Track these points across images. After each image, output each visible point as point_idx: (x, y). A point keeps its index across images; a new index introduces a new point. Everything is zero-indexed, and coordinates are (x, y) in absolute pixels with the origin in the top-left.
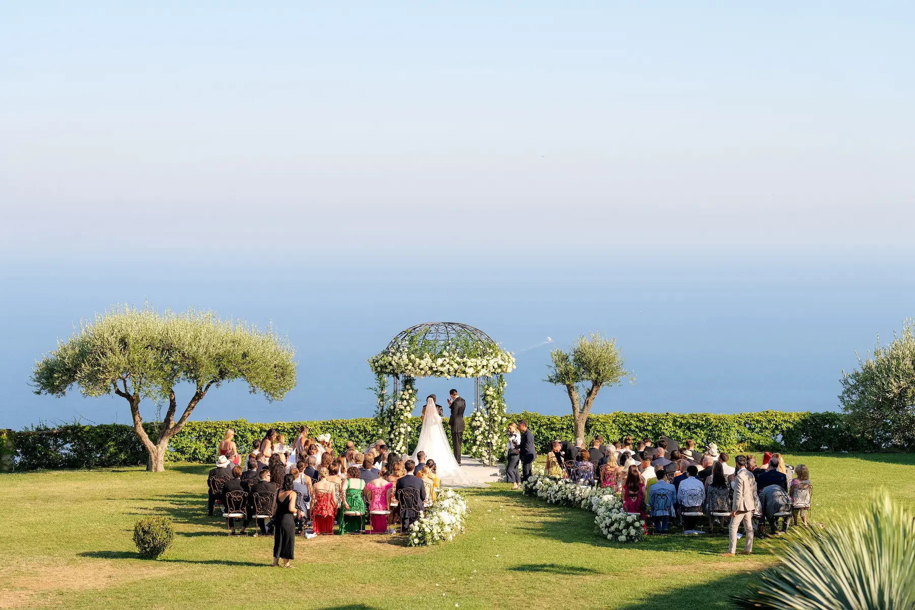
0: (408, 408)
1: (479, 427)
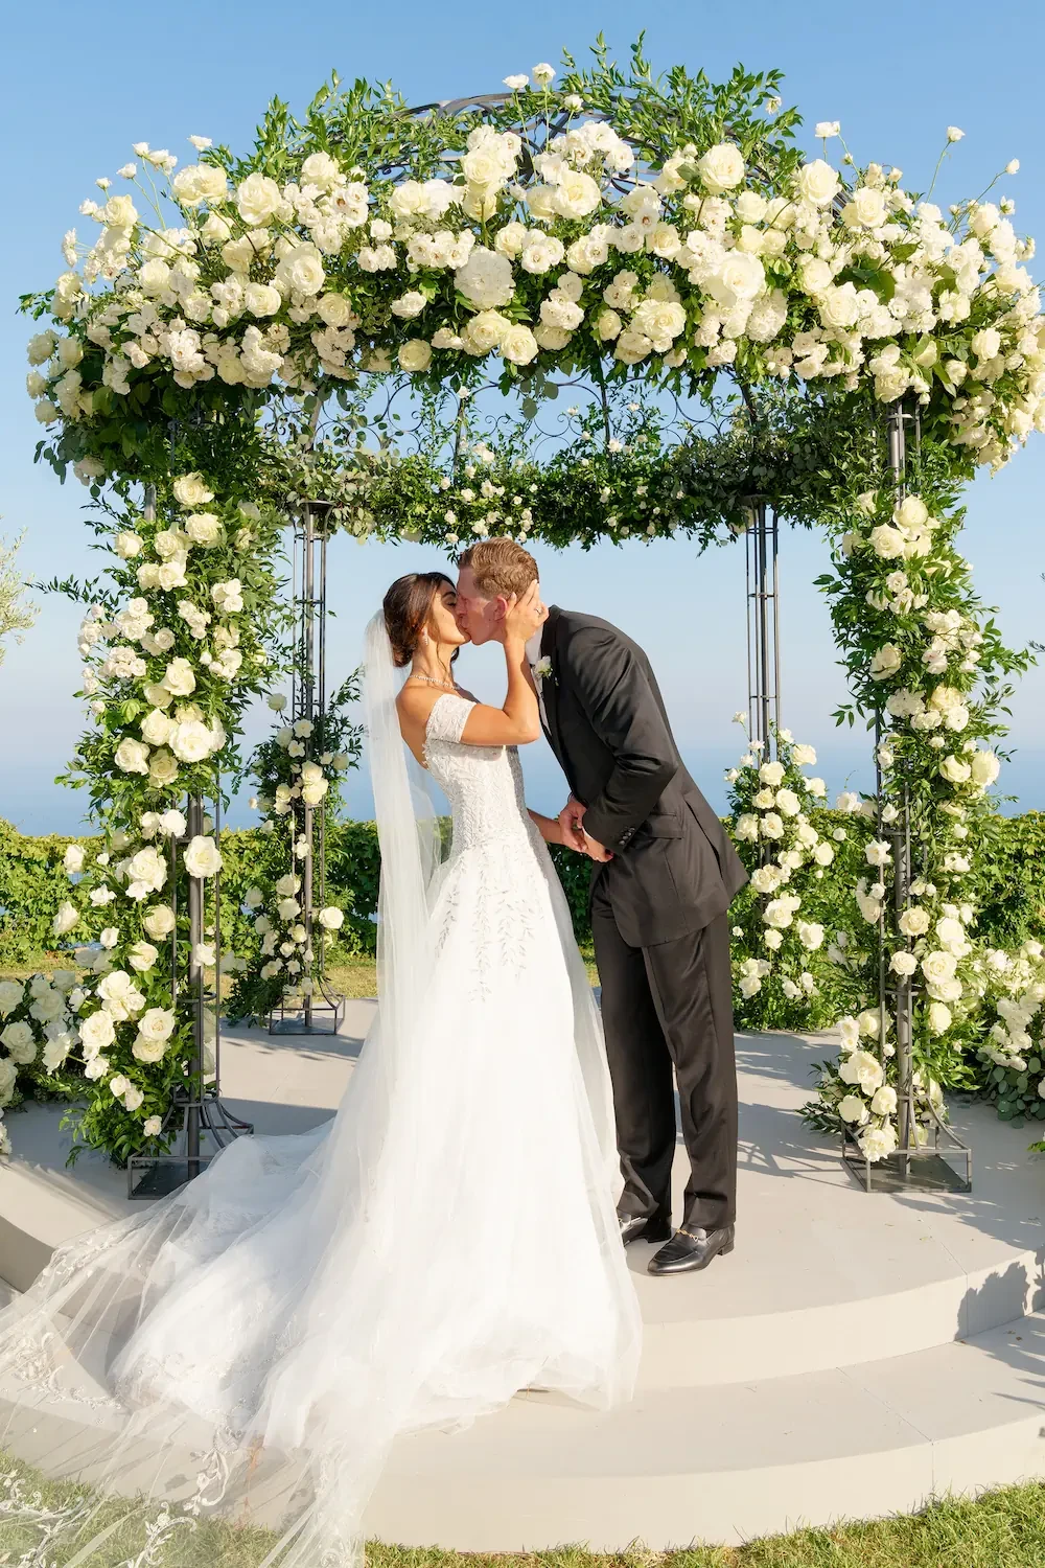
0: (180, 678)
1: (775, 847)
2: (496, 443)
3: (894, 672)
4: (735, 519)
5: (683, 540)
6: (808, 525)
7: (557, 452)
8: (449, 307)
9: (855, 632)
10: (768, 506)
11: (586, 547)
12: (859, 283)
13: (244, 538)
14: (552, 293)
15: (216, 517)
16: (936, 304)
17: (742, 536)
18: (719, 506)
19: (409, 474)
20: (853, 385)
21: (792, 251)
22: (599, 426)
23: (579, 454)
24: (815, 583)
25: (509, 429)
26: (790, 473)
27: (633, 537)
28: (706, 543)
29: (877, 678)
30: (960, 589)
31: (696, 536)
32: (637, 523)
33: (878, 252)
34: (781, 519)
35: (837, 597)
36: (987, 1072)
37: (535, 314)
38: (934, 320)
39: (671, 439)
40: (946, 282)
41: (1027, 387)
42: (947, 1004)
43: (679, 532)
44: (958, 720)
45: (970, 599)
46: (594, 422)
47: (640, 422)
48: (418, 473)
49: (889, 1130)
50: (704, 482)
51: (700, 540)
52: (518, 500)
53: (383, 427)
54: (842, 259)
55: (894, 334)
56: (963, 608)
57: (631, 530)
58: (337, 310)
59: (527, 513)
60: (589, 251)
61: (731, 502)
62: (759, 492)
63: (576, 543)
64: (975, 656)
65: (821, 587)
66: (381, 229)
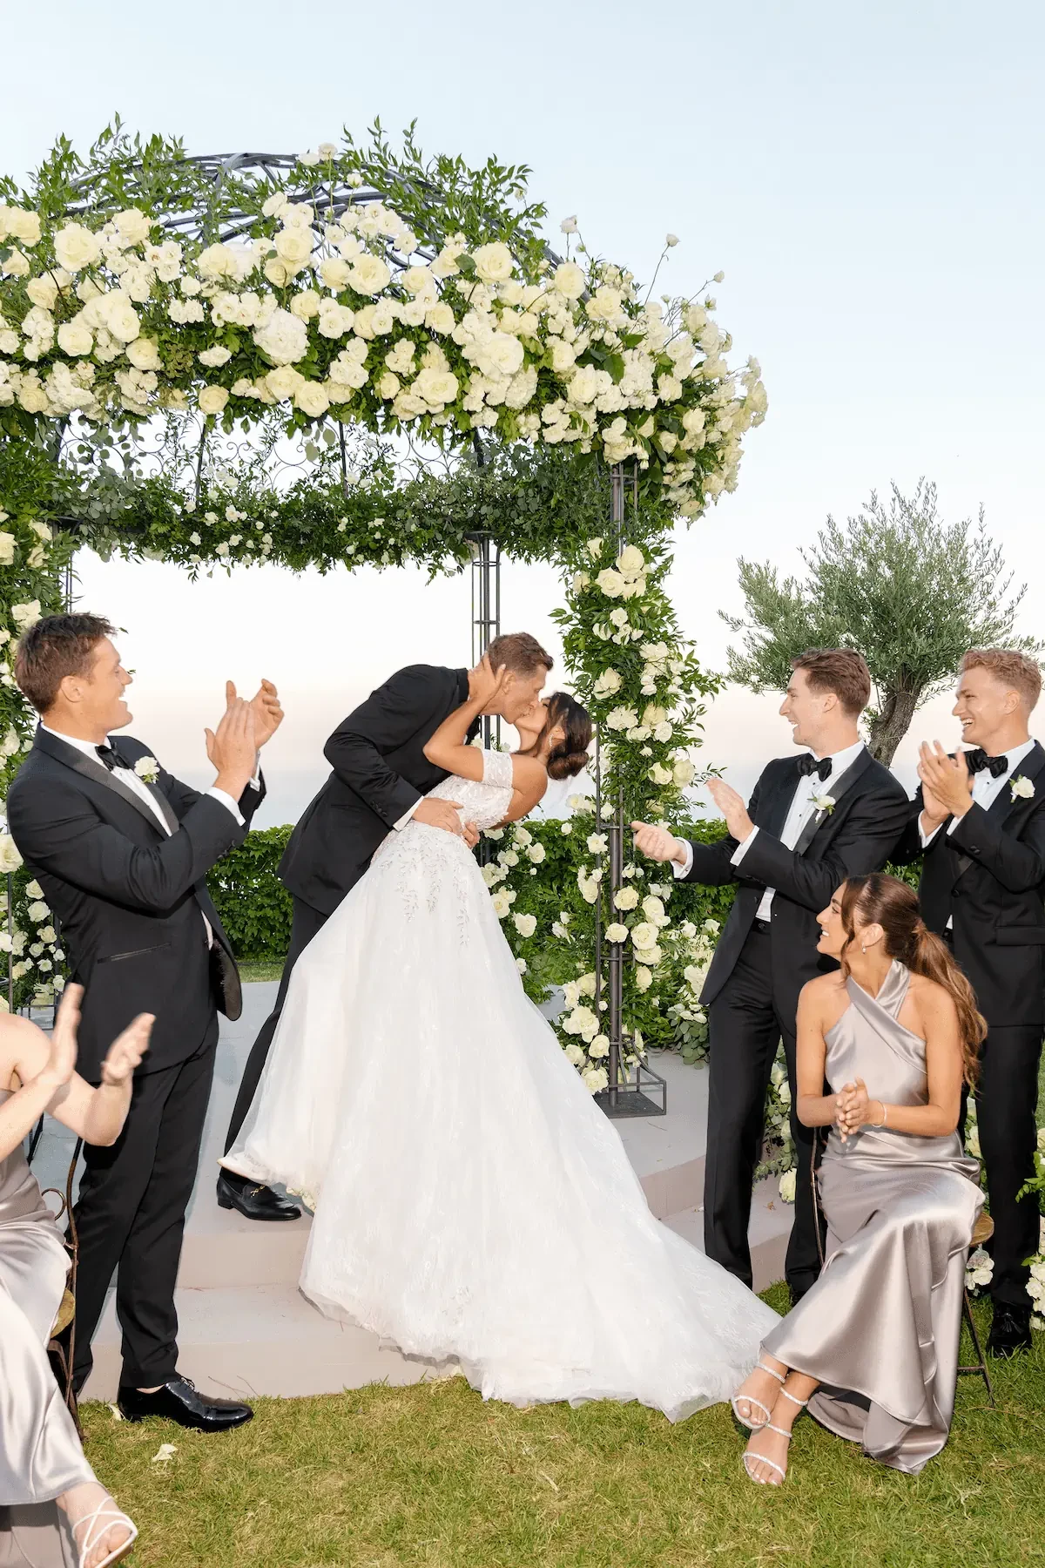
1: (495, 847)
2: (237, 468)
3: (613, 692)
4: (461, 552)
5: (412, 570)
6: (528, 561)
7: (295, 481)
8: (251, 361)
9: (581, 658)
10: (491, 542)
11: (323, 572)
12: (599, 365)
13: (37, 558)
14: (342, 355)
15: (12, 536)
16: (655, 386)
17: (468, 568)
18: (448, 540)
19: (153, 494)
20: (586, 449)
21: (544, 332)
22: (335, 458)
23: (317, 483)
24: (551, 615)
25: (249, 456)
26: (514, 514)
27: (366, 563)
28: (435, 572)
29: (599, 697)
30: (668, 625)
31: (424, 567)
32: (373, 552)
33: (611, 339)
34: (503, 554)
35: (567, 628)
36: (675, 1027)
37: (325, 370)
38: (656, 399)
39: (404, 475)
40: (664, 367)
41: (723, 458)
42: (648, 966)
43: (409, 560)
44: (664, 734)
45: (675, 633)
46: (331, 454)
47: (375, 457)
48: (159, 492)
49: (602, 1072)
50: (435, 516)
51: (429, 570)
52: (260, 525)
53: (126, 446)
54: (584, 343)
55: (623, 409)
56: (668, 639)
57: (366, 558)
58: (145, 355)
59: (267, 538)
60: (376, 320)
61: (460, 536)
62: (485, 528)
63: (312, 567)
64: (679, 681)
65: (554, 619)
66: (190, 286)
